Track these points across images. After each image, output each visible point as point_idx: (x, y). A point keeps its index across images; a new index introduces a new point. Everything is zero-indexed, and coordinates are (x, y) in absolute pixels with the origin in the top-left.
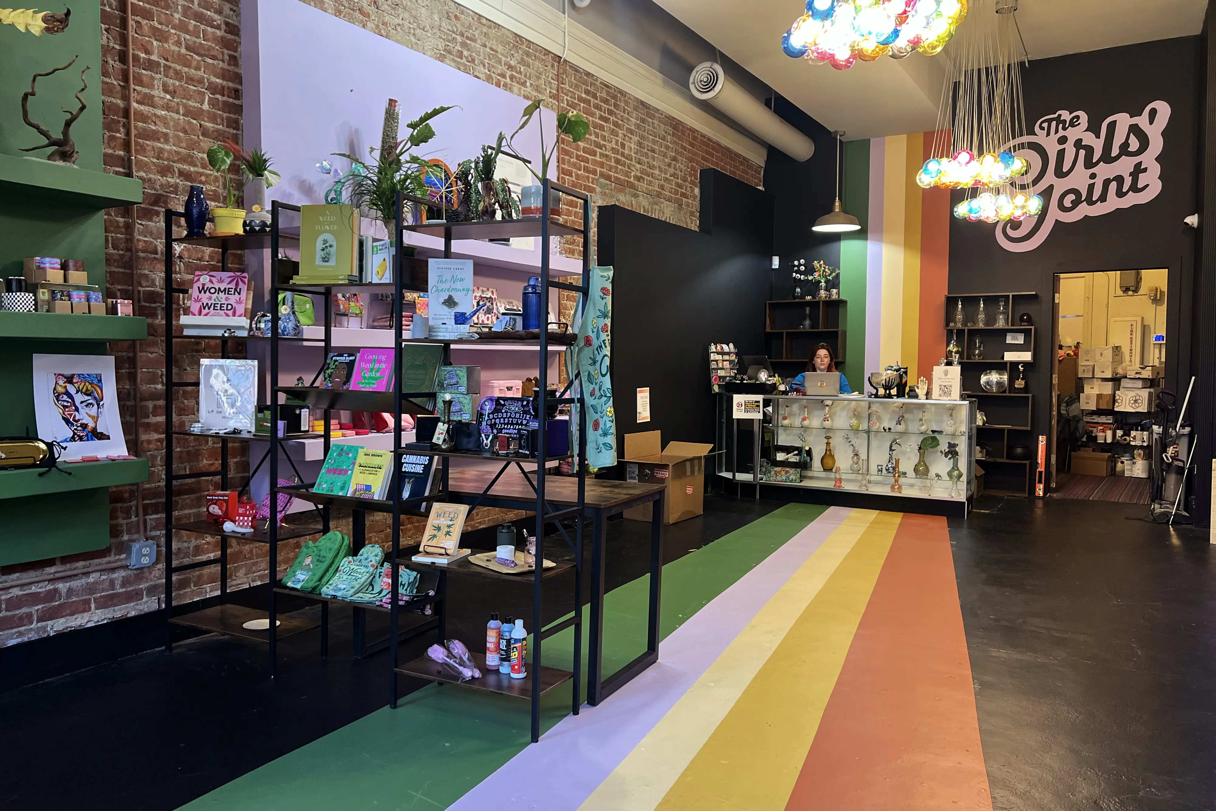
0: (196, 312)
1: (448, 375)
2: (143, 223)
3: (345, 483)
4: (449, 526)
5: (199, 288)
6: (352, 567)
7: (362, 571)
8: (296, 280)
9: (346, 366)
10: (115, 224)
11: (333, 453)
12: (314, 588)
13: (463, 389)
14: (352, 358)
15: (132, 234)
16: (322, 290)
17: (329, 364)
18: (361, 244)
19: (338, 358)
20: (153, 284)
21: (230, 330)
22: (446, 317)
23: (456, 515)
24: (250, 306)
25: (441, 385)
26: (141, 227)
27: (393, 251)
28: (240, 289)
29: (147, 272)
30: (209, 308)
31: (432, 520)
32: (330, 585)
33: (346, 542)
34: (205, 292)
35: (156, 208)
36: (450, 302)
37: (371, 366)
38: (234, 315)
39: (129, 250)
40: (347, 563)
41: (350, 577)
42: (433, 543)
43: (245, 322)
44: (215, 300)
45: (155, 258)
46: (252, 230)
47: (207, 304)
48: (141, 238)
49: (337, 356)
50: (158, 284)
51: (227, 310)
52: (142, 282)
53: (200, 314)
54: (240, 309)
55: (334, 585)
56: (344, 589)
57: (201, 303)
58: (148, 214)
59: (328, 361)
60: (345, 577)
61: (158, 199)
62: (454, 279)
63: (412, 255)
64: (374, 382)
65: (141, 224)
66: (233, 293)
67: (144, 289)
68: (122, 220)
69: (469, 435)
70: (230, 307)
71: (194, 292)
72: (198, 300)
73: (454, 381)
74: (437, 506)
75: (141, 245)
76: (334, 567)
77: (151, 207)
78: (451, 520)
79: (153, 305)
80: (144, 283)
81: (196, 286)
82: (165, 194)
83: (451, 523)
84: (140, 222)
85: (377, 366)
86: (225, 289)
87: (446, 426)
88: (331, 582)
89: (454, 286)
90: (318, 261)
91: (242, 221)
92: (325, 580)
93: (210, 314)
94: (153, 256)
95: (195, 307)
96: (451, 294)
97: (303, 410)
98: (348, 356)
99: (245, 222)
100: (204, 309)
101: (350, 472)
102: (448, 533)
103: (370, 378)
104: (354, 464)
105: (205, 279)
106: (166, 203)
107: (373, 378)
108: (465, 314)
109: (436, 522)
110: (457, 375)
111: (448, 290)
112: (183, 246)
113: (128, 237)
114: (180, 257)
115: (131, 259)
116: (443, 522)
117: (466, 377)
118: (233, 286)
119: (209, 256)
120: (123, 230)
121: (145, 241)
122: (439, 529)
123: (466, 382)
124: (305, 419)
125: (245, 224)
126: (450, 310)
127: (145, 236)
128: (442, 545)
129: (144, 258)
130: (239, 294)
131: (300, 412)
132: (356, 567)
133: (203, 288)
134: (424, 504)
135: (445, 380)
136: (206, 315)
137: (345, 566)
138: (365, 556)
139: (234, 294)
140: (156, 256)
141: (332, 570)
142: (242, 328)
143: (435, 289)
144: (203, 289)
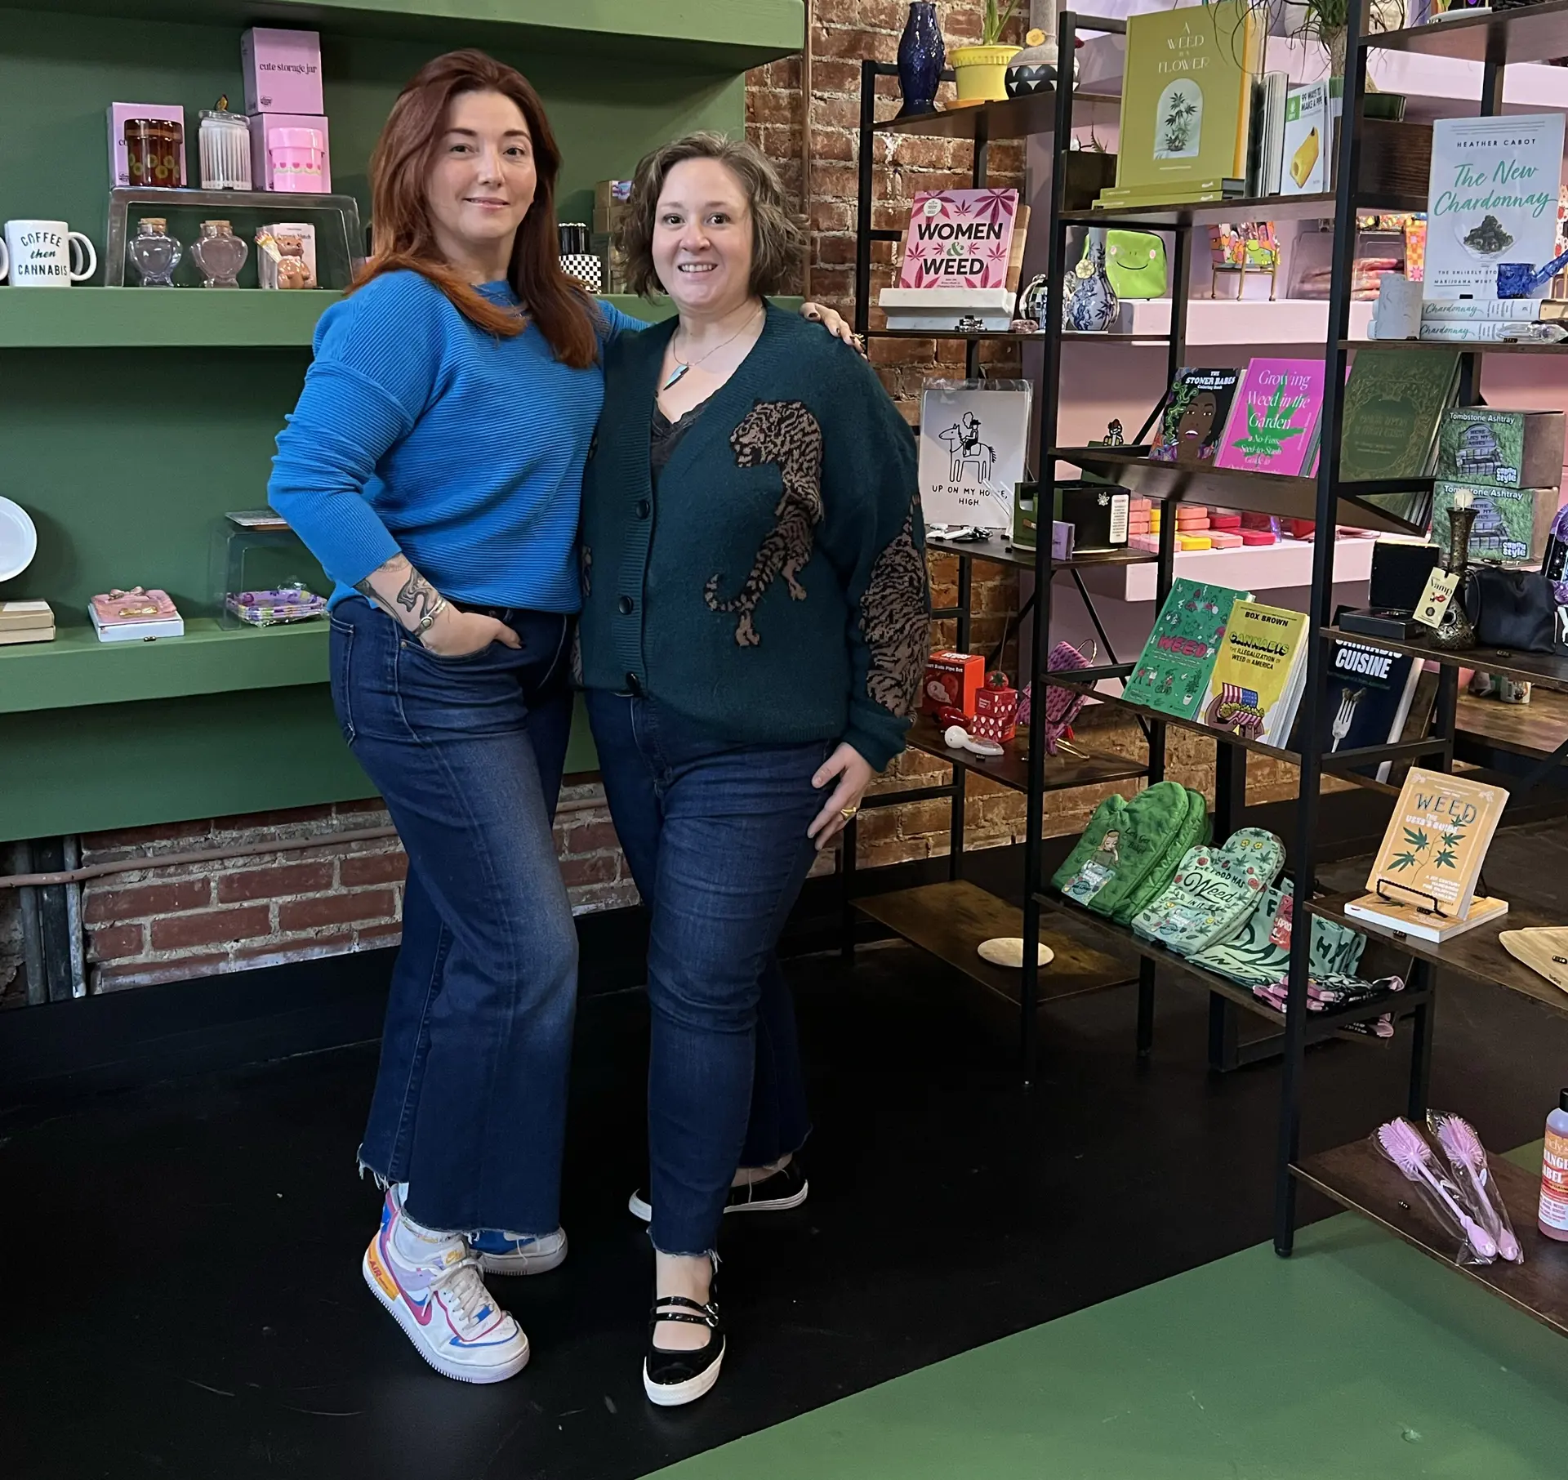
0: (912, 281)
1: (1469, 434)
2: (826, 95)
3: (1198, 677)
4: (1449, 840)
5: (920, 226)
6: (1207, 876)
7: (1228, 891)
8: (1108, 200)
9: (1212, 399)
10: (773, 103)
11: (1176, 602)
12: (1118, 912)
13: (1509, 475)
14: (1228, 381)
15: (802, 122)
16: (1170, 218)
17: (1177, 393)
18: (1258, 96)
19: (1196, 380)
20: (842, 224)
21: (971, 318)
22: (1473, 278)
23: (1470, 811)
24: (1018, 263)
25: (1448, 461)
26: (822, 103)
27: (1336, 107)
28: (1001, 225)
29: (829, 199)
30: (936, 272)
31: (1404, 816)
32: (1154, 911)
33: (1198, 811)
34: (931, 237)
35: (850, 62)
36: (1488, 236)
37: (1271, 401)
38: (984, 284)
39: (797, 154)
40: (1195, 863)
41: (1198, 901)
42: (1401, 876)
43: (1006, 299)
44: (949, 253)
45: (847, 168)
46: (1024, 88)
47: (934, 261)
48: (820, 127)
49: (1195, 375)
50: (849, 223)
51: (972, 272)
52: (820, 220)
53: (918, 285)
54: (999, 270)
55: (1162, 913)
56: (1183, 930)
57: (922, 259)
58: (833, 76)
59: (1175, 386)
60: (1188, 898)
61: (856, 42)
62: (1503, 172)
63: (1392, 114)
64: (1275, 441)
65: (821, 99)
66: (984, 234)
67: (823, 234)
68: (785, 92)
69: (1520, 607)
70: (977, 266)
71: (911, 236)
72: (916, 253)
73: (1485, 451)
74: (1417, 777)
75: (819, 144)
76: (1166, 867)
77: (841, 61)
78: (1455, 824)
79: (839, 267)
80: (824, 224)
81: (914, 223)
82: (869, 29)
83: (1454, 831)
84: (819, 94)
85: (1285, 402)
86: (971, 225)
87: (1454, 579)
88: (1155, 905)
89: (1502, 191)
90: (1160, 151)
91: (1004, 70)
92: (1142, 894)
93: (939, 282)
94: (843, 163)
95: (910, 269)
96: (1491, 212)
97: (1114, 498)
98: (1221, 376)
99: (1009, 71)
100: (927, 273)
101: (1210, 651)
102: (1445, 858)
103: (1267, 431)
104: (1221, 632)
105: (932, 207)
106: (871, 48)
107: (1273, 433)
108: (1529, 267)
109: (1415, 821)
110: (1495, 435)
111: (1485, 203)
112: (900, 138)
113: (797, 127)
114: (895, 163)
115: (800, 172)
116: (1435, 824)
117: (1520, 441)
118: (985, 219)
119: (954, 156)
120: (787, 114)
121: (828, 135)
122: (1420, 840)
123: (1519, 457)
124: (1120, 519)
125: (1009, 77)
126: (1487, 257)
127: (829, 124)
128: (1426, 888)
129: (825, 170)
130: (998, 236)
131: (1110, 502)
132: (1217, 879)
133: (928, 227)
134: (1385, 765)
135: (1460, 448)
136: (930, 285)
137: (1192, 870)
138: (1238, 853)
139: (988, 237)
140: (849, 164)
141: (1159, 874)
142: (998, 312)
143: (1446, 202)
144: (927, 231)
